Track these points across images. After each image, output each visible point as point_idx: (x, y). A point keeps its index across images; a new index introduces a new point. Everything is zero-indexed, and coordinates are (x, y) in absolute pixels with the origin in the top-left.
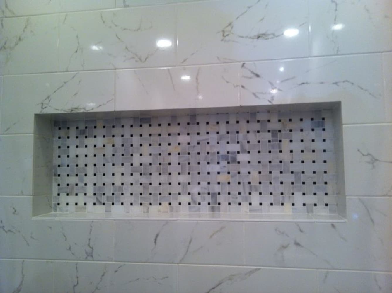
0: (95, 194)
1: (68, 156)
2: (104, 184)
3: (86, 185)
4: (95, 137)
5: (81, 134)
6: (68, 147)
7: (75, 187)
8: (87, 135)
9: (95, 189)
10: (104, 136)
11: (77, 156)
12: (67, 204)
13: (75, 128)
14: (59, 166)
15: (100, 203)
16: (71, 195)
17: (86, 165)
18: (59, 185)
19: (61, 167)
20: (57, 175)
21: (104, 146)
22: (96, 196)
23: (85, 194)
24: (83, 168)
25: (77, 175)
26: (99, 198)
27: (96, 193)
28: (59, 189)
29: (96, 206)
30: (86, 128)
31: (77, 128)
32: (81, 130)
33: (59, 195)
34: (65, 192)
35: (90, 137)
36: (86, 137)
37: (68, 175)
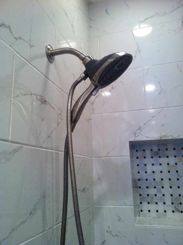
0: (172, 203)
1: (146, 172)
2: (180, 195)
3: (164, 195)
4: (167, 157)
5: (155, 155)
6: (145, 165)
7: (155, 197)
8: (160, 155)
9: (172, 199)
10: (175, 156)
11: (154, 172)
12: (149, 211)
13: (150, 150)
14: (139, 180)
15: (178, 211)
16: (152, 203)
17: (162, 180)
18: (140, 195)
19: (141, 180)
20: (139, 187)
21: (176, 164)
22: (174, 205)
23: (164, 203)
24: (160, 181)
25: (155, 187)
26: (177, 207)
27: (174, 202)
28: (140, 199)
29: (175, 213)
30: (159, 150)
31: (151, 150)
32: (155, 152)
33: (141, 203)
34: (146, 201)
35: (164, 157)
36: (160, 157)
37: (147, 187)
